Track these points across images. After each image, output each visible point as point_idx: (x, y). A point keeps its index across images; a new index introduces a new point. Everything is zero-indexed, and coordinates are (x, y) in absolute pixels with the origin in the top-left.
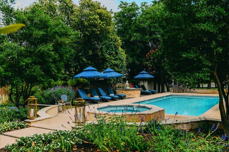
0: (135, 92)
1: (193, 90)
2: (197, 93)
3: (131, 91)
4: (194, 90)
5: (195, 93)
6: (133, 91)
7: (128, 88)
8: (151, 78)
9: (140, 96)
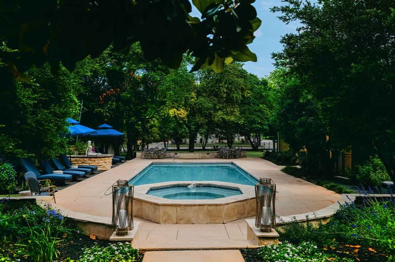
0: (106, 161)
1: (174, 154)
2: (181, 159)
3: (100, 159)
4: (176, 154)
5: (178, 158)
6: (103, 159)
7: (91, 153)
8: (120, 135)
9: (112, 167)
